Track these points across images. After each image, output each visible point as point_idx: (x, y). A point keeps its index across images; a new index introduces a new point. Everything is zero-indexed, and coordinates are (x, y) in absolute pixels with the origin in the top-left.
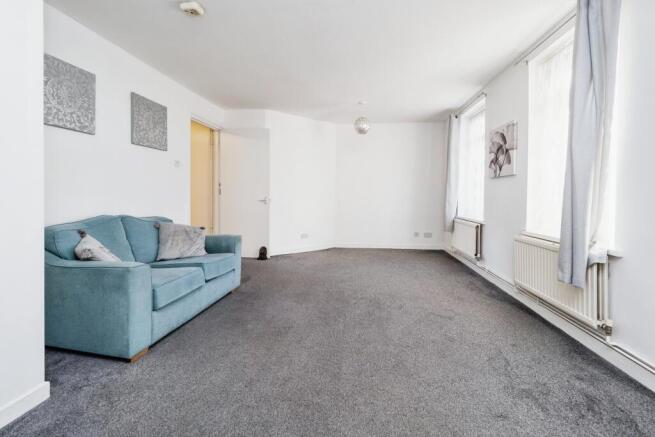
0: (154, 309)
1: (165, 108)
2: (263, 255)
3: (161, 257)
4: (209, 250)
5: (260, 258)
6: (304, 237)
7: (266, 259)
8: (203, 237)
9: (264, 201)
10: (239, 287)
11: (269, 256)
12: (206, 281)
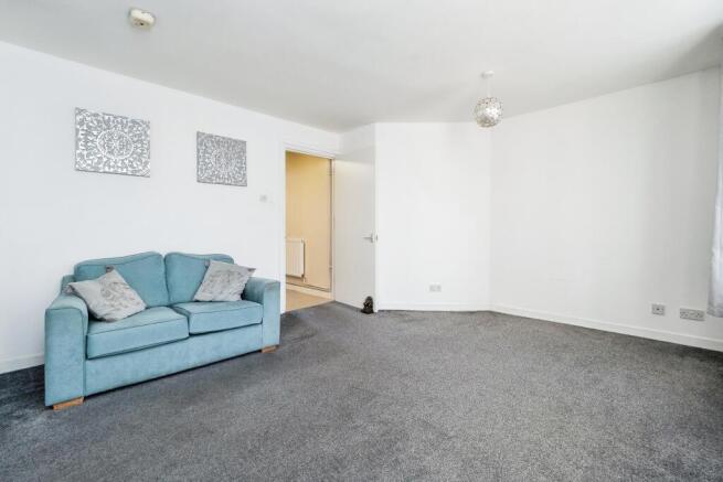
0: (87, 357)
1: (244, 143)
2: (368, 307)
3: (197, 297)
4: (244, 296)
5: (364, 311)
6: (435, 289)
7: (372, 312)
8: (246, 279)
9: (371, 239)
10: (277, 346)
11: (376, 309)
12: (191, 335)
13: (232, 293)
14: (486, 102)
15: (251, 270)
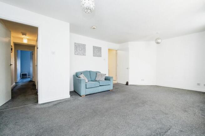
0: (86, 88)
1: (101, 48)
2: (127, 84)
3: (96, 80)
4: (105, 79)
5: (126, 85)
6: (143, 80)
7: (128, 85)
8: (105, 76)
9: (128, 68)
10: (112, 90)
11: (129, 84)
12: (100, 86)
13: (103, 79)
14: (158, 39)
15: (105, 74)
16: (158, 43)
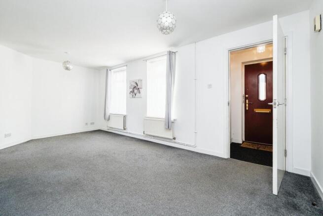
16: (67, 69)
